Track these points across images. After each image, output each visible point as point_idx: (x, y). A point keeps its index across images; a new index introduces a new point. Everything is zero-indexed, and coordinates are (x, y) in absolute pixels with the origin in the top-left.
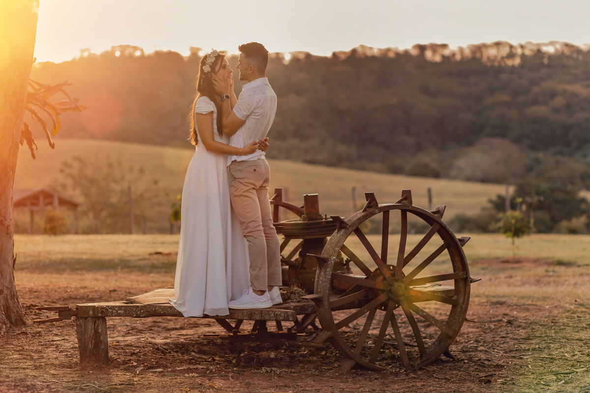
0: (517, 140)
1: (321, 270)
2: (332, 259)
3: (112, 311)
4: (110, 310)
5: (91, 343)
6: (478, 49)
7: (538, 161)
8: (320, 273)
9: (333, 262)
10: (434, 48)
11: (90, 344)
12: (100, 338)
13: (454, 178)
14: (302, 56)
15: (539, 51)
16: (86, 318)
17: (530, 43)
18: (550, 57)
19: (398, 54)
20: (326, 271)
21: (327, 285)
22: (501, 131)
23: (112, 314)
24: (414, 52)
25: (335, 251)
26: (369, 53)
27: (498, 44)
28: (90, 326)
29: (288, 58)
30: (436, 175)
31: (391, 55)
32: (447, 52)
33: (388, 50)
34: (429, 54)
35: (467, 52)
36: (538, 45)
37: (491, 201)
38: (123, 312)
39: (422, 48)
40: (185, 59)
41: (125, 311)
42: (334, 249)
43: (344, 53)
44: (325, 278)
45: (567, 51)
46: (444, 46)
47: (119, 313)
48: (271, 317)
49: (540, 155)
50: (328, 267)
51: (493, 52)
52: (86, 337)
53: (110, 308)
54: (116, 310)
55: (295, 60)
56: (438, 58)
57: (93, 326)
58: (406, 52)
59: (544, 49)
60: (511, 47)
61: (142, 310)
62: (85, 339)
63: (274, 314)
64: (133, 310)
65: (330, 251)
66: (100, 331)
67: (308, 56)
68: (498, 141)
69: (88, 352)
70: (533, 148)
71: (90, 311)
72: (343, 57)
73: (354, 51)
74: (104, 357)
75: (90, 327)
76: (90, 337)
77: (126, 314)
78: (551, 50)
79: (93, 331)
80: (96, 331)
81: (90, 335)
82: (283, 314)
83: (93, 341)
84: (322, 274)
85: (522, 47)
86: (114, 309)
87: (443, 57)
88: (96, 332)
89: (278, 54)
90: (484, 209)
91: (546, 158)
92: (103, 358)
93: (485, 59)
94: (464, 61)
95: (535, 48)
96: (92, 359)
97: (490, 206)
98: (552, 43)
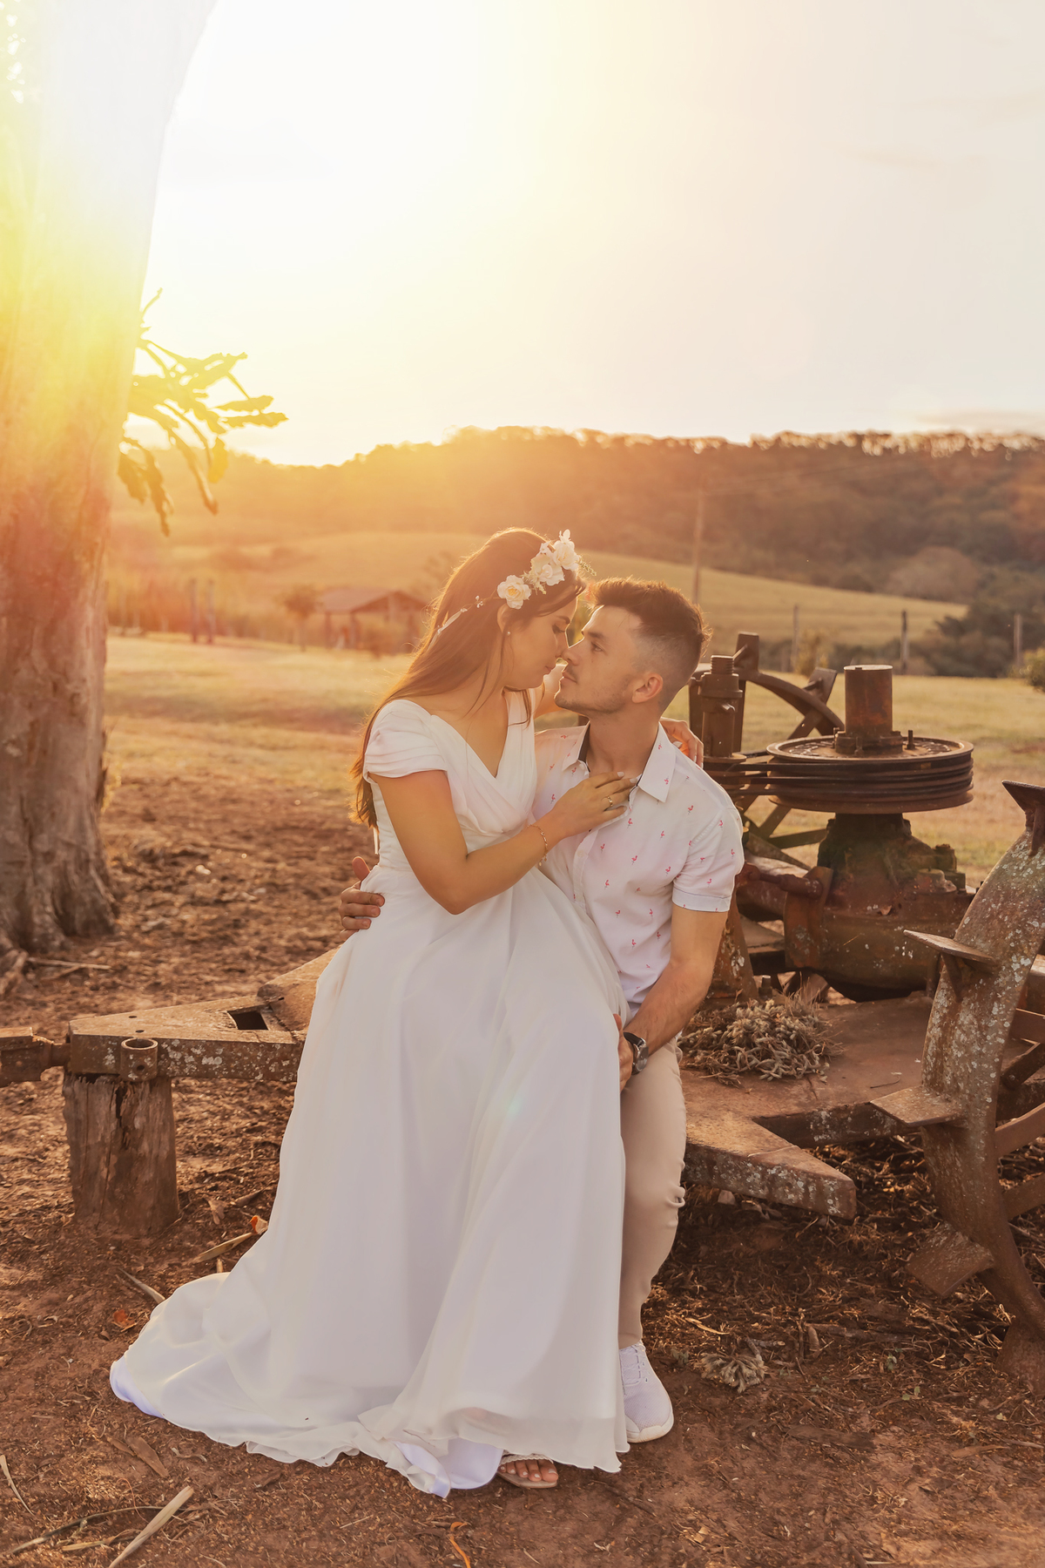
0: (968, 551)
1: (959, 1000)
2: (1016, 967)
3: (182, 1059)
4: (177, 1055)
5: (108, 1163)
6: (928, 440)
7: (992, 577)
8: (953, 1012)
9: (1018, 979)
10: (875, 437)
11: (102, 1166)
12: (137, 1147)
13: (890, 593)
14: (716, 445)
15: (1001, 445)
16: (91, 1078)
17: (990, 434)
18: (1015, 453)
19: (830, 445)
20: (983, 1014)
21: (988, 1072)
22: (950, 538)
23: (181, 1069)
24: (850, 443)
25: (1027, 936)
26: (796, 443)
27: (951, 436)
28: (104, 1105)
29: (699, 446)
30: (869, 589)
31: (822, 446)
32: (888, 444)
33: (819, 438)
34: (867, 446)
35: (914, 444)
36: (1001, 438)
37: (937, 623)
38: (218, 1062)
39: (859, 438)
40: (582, 445)
41: (227, 1060)
42: (1022, 925)
43: (765, 441)
44: (982, 1040)
45: (1035, 445)
46: (886, 436)
47: (207, 1066)
48: (748, 1185)
49: (996, 570)
50: (996, 999)
51: (944, 445)
52: (91, 1142)
53: (174, 1048)
54: (194, 1055)
55: (709, 449)
56: (877, 451)
57: (114, 1107)
58: (841, 444)
59: (1007, 443)
60: (967, 439)
61: (285, 1059)
62: (88, 1147)
63: (763, 1173)
64: (253, 1058)
65: (1006, 930)
66: (137, 1124)
67: (724, 443)
68: (946, 552)
69: (97, 1192)
70: (986, 560)
71: (106, 1053)
72: (764, 446)
73: (778, 440)
74: (153, 1208)
75: (103, 1110)
76: (103, 1144)
77: (229, 1069)
78: (1016, 444)
79: (113, 1126)
80: (124, 1125)
81: (103, 1137)
82: (801, 1184)
83: (114, 1159)
84: (966, 1018)
85: (981, 440)
86: (190, 1053)
87: (885, 450)
88: (126, 1130)
89: (688, 441)
90: (928, 632)
91: (1003, 573)
92: (148, 1214)
93: (934, 454)
94: (909, 455)
95: (995, 442)
96: (108, 1216)
97: (935, 628)
98: (1018, 435)
